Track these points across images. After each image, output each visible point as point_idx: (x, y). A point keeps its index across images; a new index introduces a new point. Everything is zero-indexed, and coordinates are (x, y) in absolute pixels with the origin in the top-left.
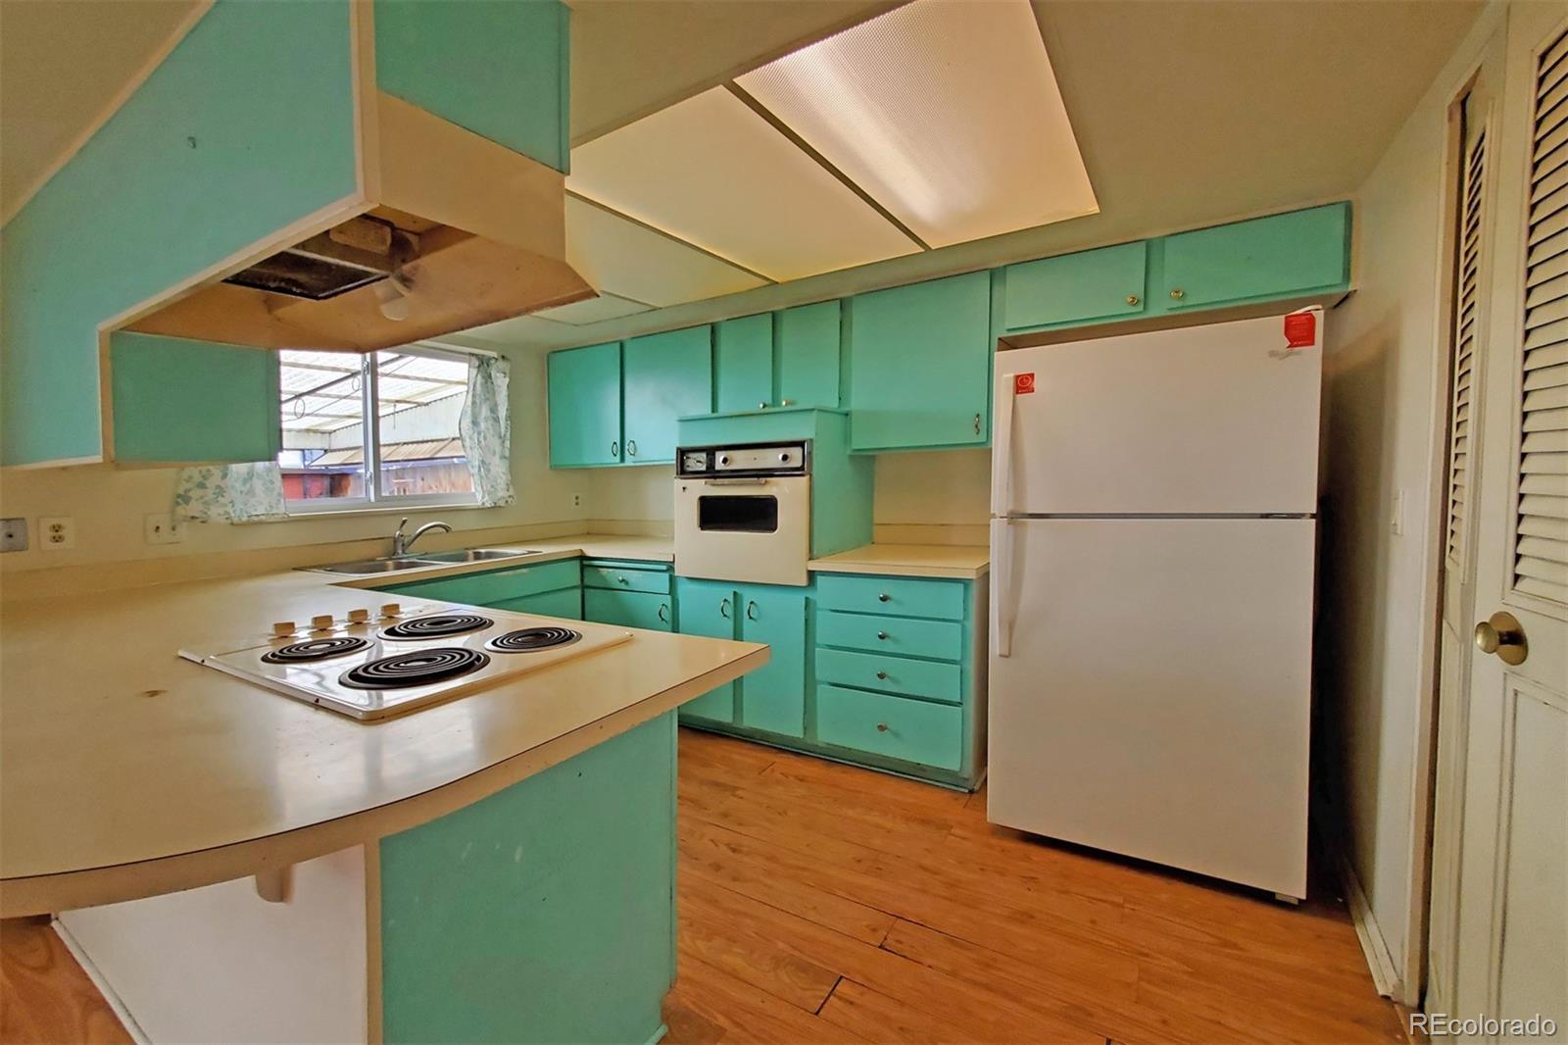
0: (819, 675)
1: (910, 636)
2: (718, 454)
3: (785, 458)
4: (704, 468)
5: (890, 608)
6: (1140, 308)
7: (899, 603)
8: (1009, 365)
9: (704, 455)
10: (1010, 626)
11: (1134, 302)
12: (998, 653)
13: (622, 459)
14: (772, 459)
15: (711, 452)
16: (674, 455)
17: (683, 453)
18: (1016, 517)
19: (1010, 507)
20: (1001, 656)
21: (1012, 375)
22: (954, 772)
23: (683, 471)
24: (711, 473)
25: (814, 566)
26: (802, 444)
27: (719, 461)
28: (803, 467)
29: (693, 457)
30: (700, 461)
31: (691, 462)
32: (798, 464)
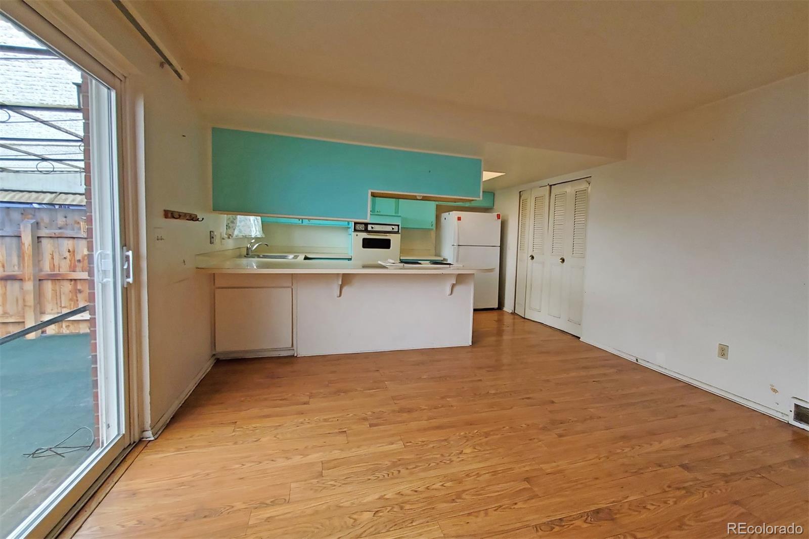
2: (369, 225)
3: (393, 229)
4: (364, 229)
9: (364, 225)
14: (389, 228)
15: (366, 224)
16: (353, 225)
17: (356, 224)
21: (457, 217)
23: (356, 230)
26: (398, 226)
27: (369, 228)
28: (398, 231)
29: (359, 225)
30: (362, 227)
31: (358, 227)
32: (397, 230)
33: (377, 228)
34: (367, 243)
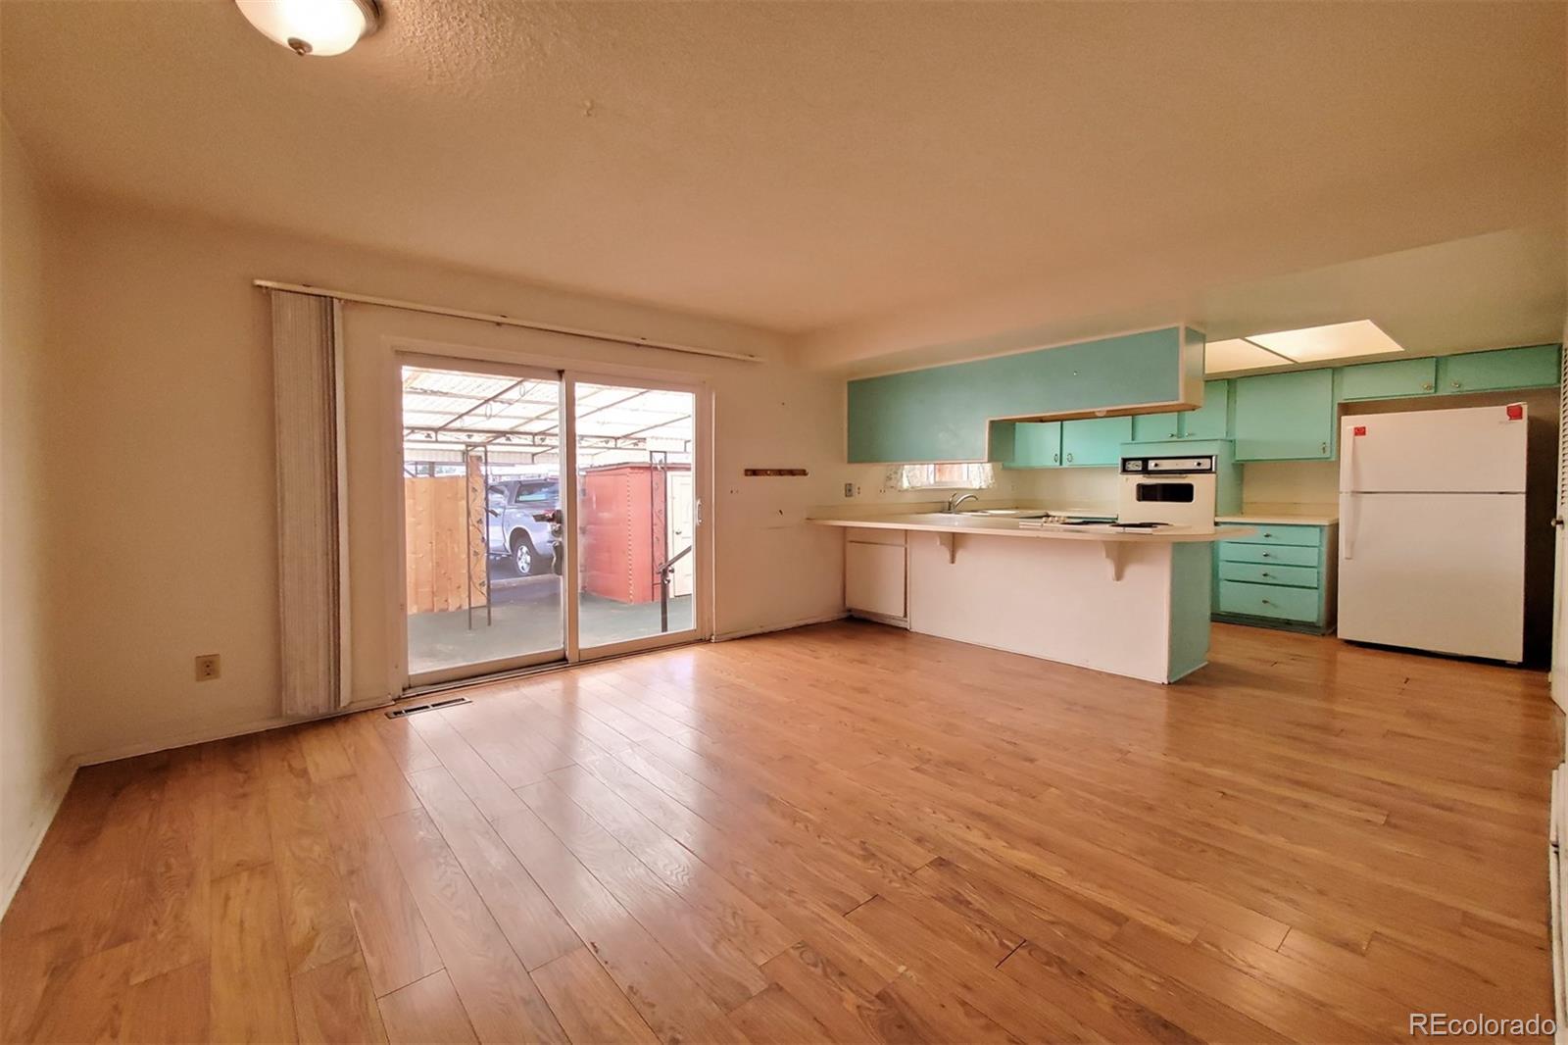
0: (1221, 576)
1: (1284, 555)
2: (1150, 461)
3: (1199, 464)
4: (1140, 469)
5: (1270, 540)
6: (1433, 391)
7: (1277, 538)
8: (1350, 423)
9: (1140, 462)
10: (1352, 545)
11: (1429, 387)
12: (1344, 556)
13: (1061, 464)
14: (1192, 464)
15: (1145, 461)
16: (1120, 462)
17: (1125, 461)
18: (1356, 493)
19: (1352, 488)
20: (1347, 558)
21: (1353, 427)
22: (1313, 623)
23: (1125, 470)
24: (1145, 471)
25: (1218, 520)
26: (1210, 457)
27: (1151, 465)
28: (1211, 469)
29: (1132, 462)
30: (1138, 466)
31: (1131, 466)
32: (1209, 467)
33: (1166, 465)
34: (1146, 493)
